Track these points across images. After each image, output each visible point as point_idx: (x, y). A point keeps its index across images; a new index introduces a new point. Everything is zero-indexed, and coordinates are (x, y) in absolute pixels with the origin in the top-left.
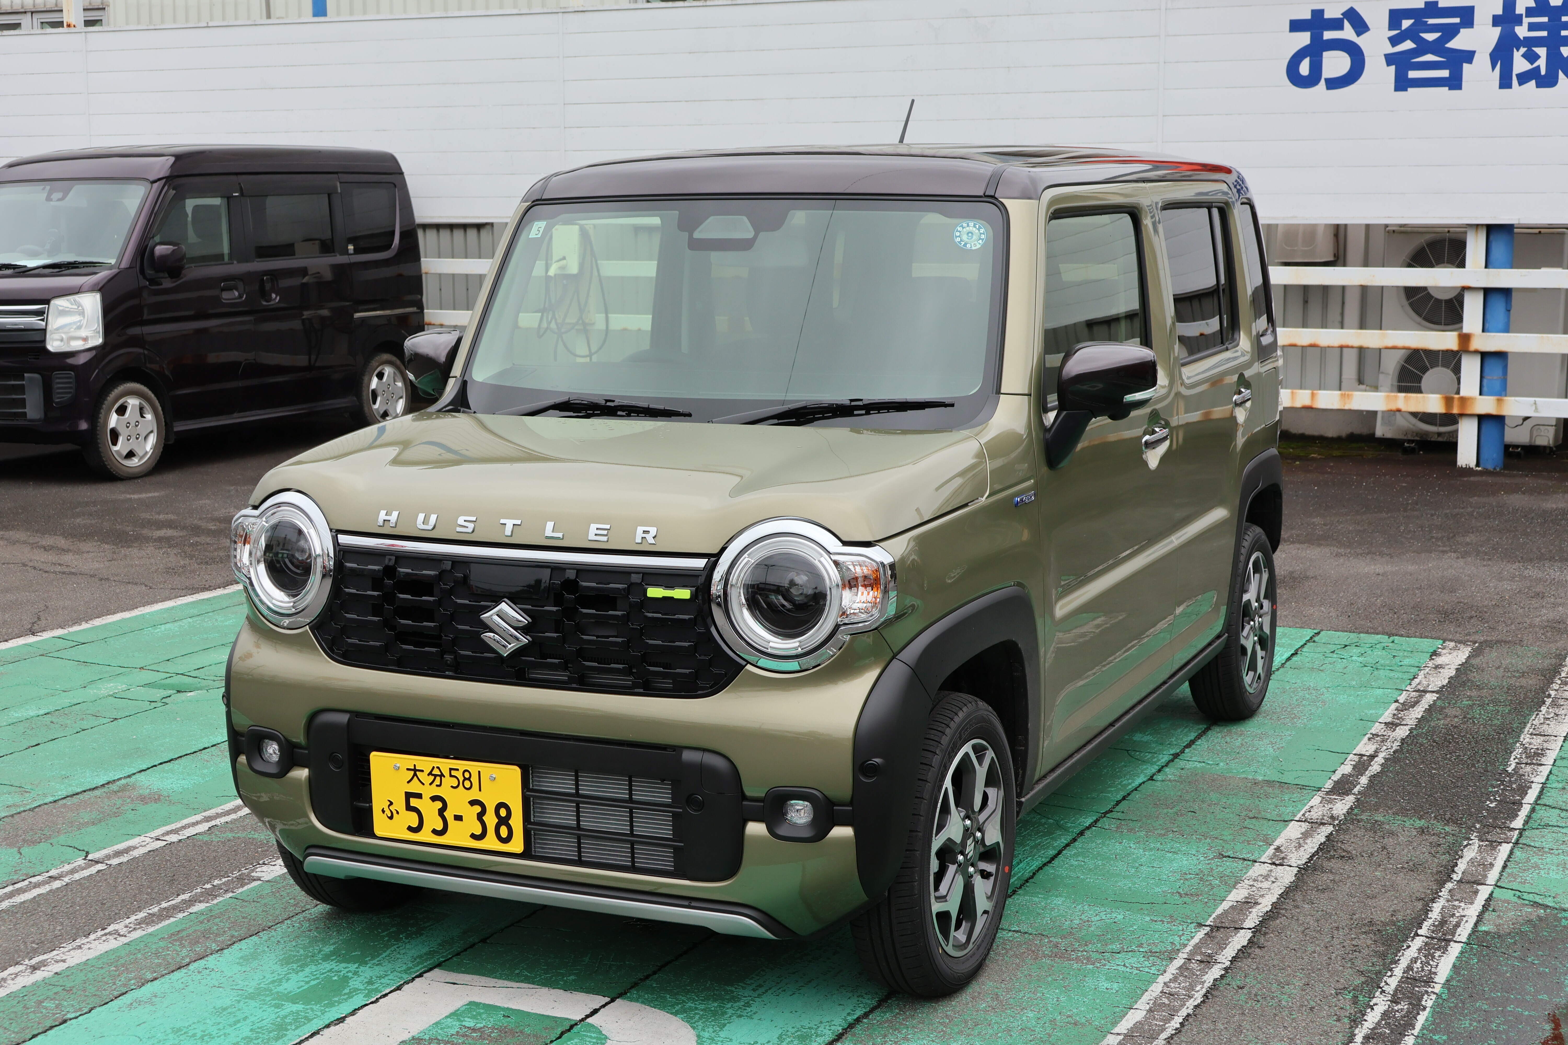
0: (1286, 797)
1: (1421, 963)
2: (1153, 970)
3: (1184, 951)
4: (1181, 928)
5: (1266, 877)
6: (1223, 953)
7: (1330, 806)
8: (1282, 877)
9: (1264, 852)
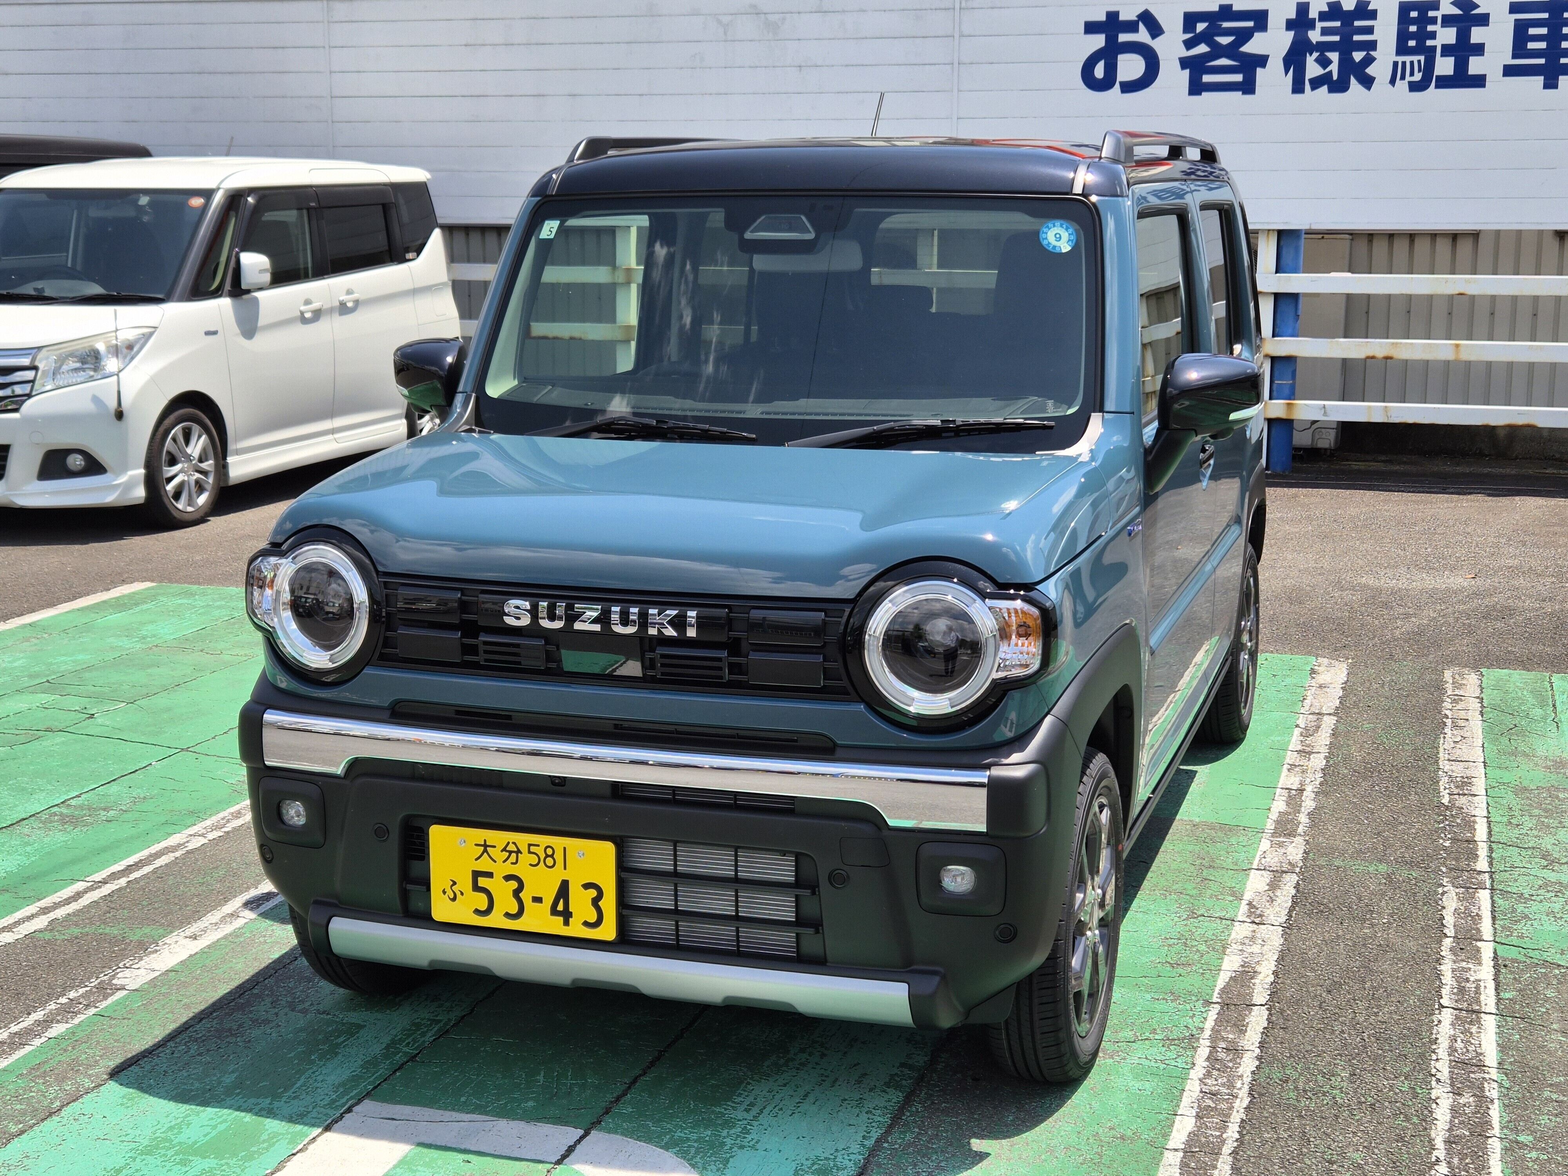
0: (1233, 840)
1: (1462, 1041)
2: (1180, 1063)
3: (1202, 1036)
4: (1188, 1007)
5: (1253, 939)
6: (1246, 1037)
7: (1283, 850)
8: (1269, 938)
9: (1238, 908)
